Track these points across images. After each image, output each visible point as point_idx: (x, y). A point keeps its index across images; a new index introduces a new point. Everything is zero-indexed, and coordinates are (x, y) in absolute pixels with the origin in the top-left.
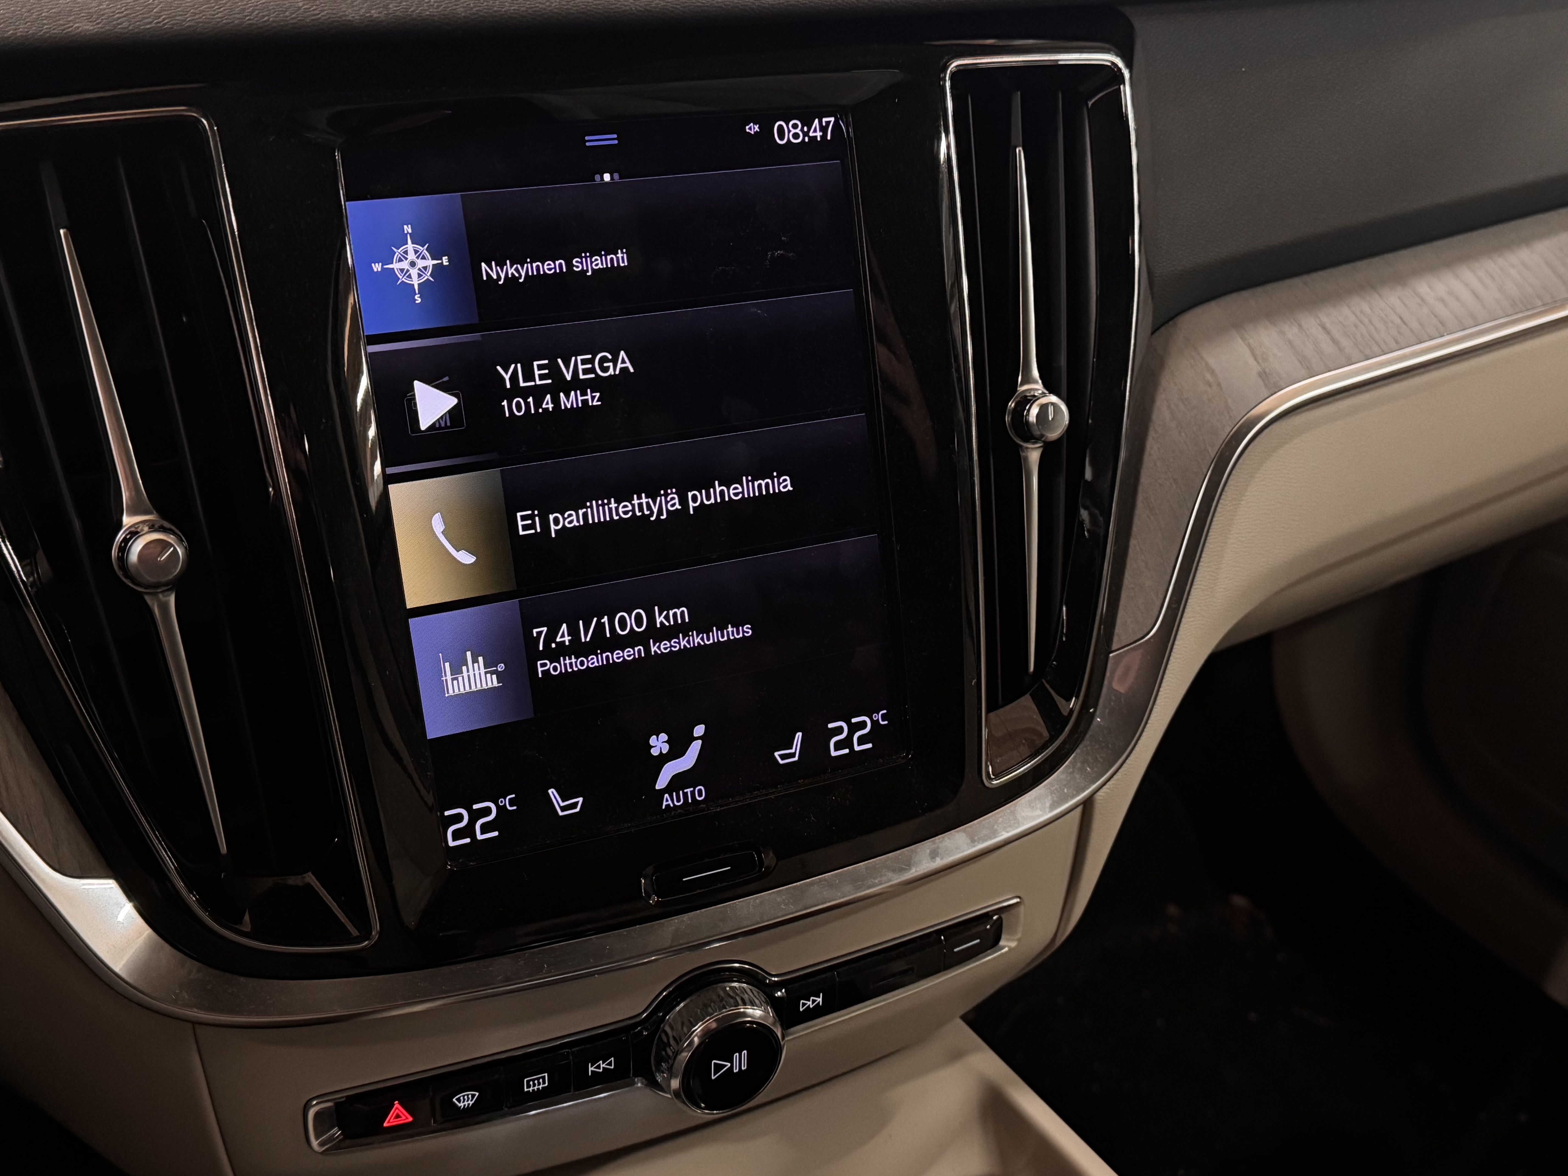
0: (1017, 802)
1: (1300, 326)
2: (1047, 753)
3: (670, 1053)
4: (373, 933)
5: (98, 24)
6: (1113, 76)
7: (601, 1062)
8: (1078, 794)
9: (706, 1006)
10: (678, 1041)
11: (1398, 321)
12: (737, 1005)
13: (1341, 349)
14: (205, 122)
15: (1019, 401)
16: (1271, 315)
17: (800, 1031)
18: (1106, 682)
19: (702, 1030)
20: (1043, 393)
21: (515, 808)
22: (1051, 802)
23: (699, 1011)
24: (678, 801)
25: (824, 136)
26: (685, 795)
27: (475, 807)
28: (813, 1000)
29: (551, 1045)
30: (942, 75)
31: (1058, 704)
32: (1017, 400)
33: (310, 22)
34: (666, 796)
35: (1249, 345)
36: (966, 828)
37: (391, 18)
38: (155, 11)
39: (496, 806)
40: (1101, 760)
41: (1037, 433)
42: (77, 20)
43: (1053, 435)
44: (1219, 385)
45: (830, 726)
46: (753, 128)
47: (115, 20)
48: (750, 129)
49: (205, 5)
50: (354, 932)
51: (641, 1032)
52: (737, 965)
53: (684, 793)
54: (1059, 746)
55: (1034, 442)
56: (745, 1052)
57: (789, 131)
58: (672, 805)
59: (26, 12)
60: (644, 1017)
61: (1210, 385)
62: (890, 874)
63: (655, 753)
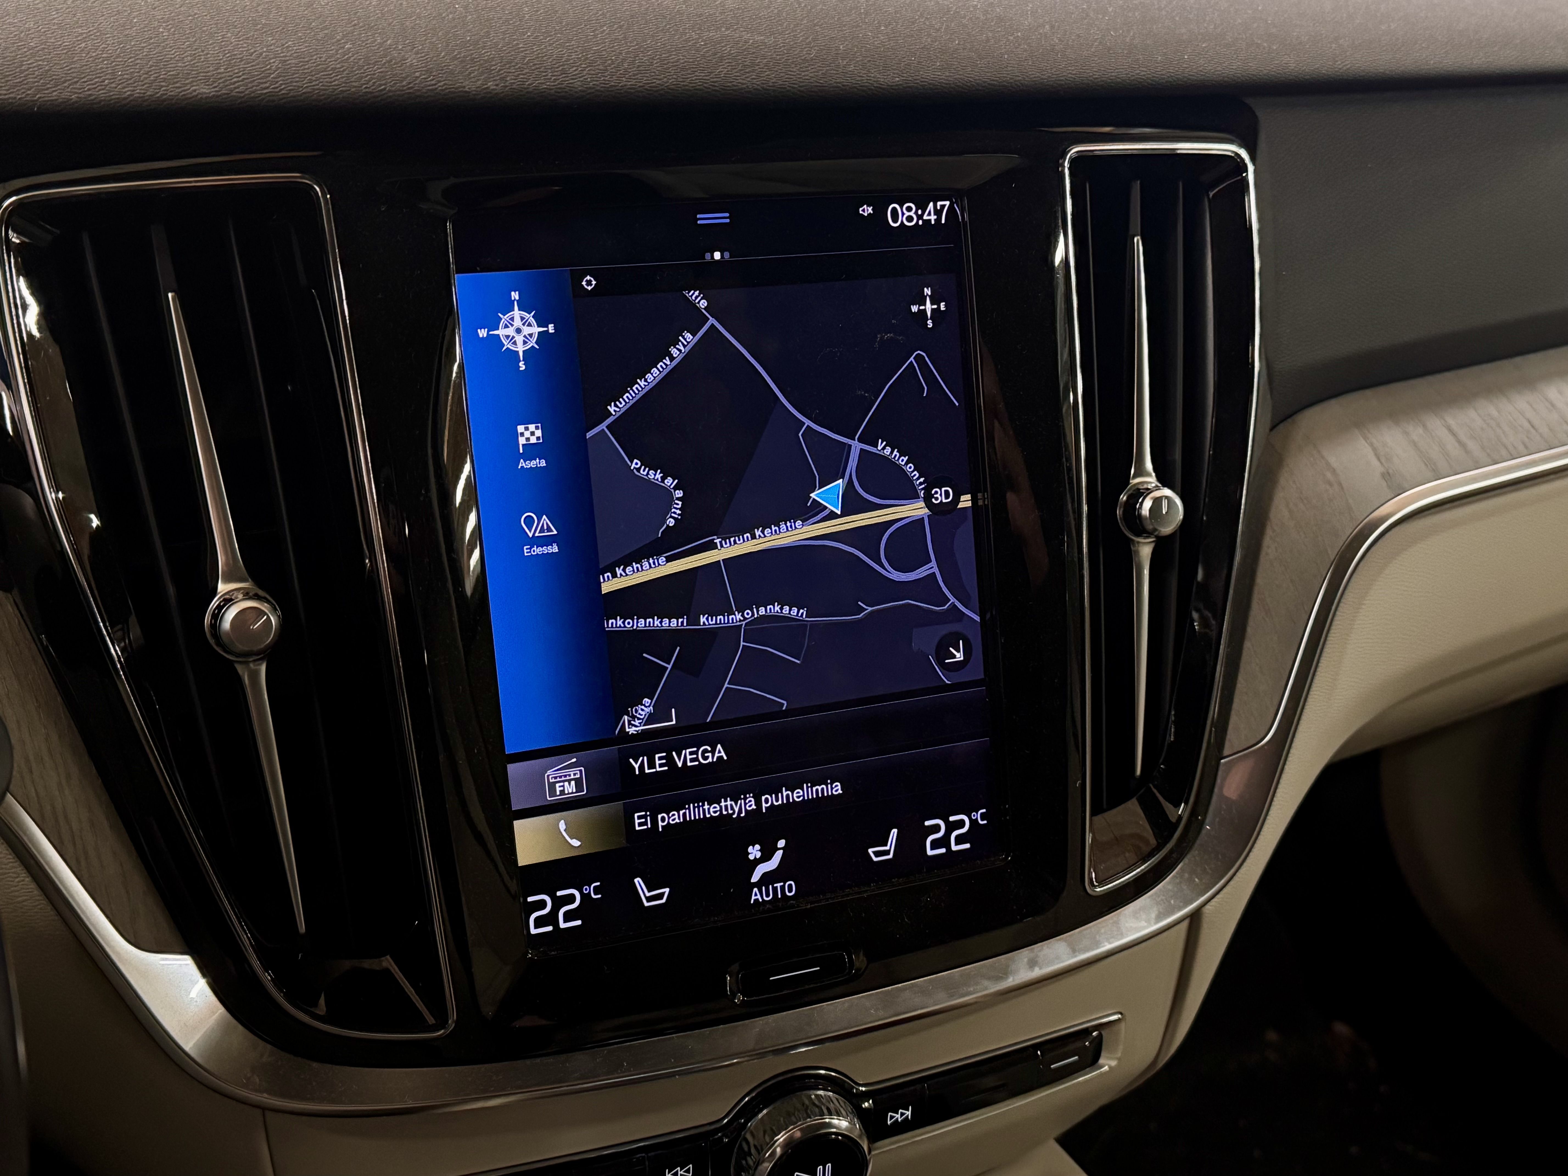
0: (1121, 912)
1: (1424, 426)
2: (1153, 862)
3: (751, 1163)
4: (450, 1022)
5: (215, 87)
6: (1236, 166)
7: (679, 1168)
8: (1185, 906)
9: (789, 1114)
10: (760, 1150)
11: (1526, 425)
12: (822, 1114)
13: (1467, 452)
14: (318, 189)
15: (1132, 494)
16: (1395, 415)
17: (888, 1145)
18: (1216, 790)
19: (784, 1140)
20: (1157, 486)
21: (599, 896)
22: (1157, 912)
23: (782, 1119)
24: (768, 896)
25: (938, 220)
26: (775, 889)
27: (559, 893)
28: (901, 1113)
29: (627, 1148)
30: (1061, 161)
31: (1166, 809)
32: (1130, 492)
33: (426, 93)
34: (755, 890)
35: (1371, 445)
36: (1067, 937)
37: (507, 91)
38: (272, 76)
39: (580, 893)
40: (1210, 872)
41: (1150, 527)
42: (195, 84)
43: (1167, 530)
44: (1340, 484)
45: (927, 823)
46: (867, 210)
47: (231, 84)
48: (863, 210)
49: (322, 72)
50: (431, 1020)
51: (721, 1138)
52: (822, 1072)
53: (773, 887)
54: (1166, 854)
55: (1147, 536)
56: (830, 1164)
57: (903, 214)
58: (761, 900)
59: (144, 74)
60: (726, 1123)
61: (1331, 485)
62: (986, 983)
63: (751, 857)
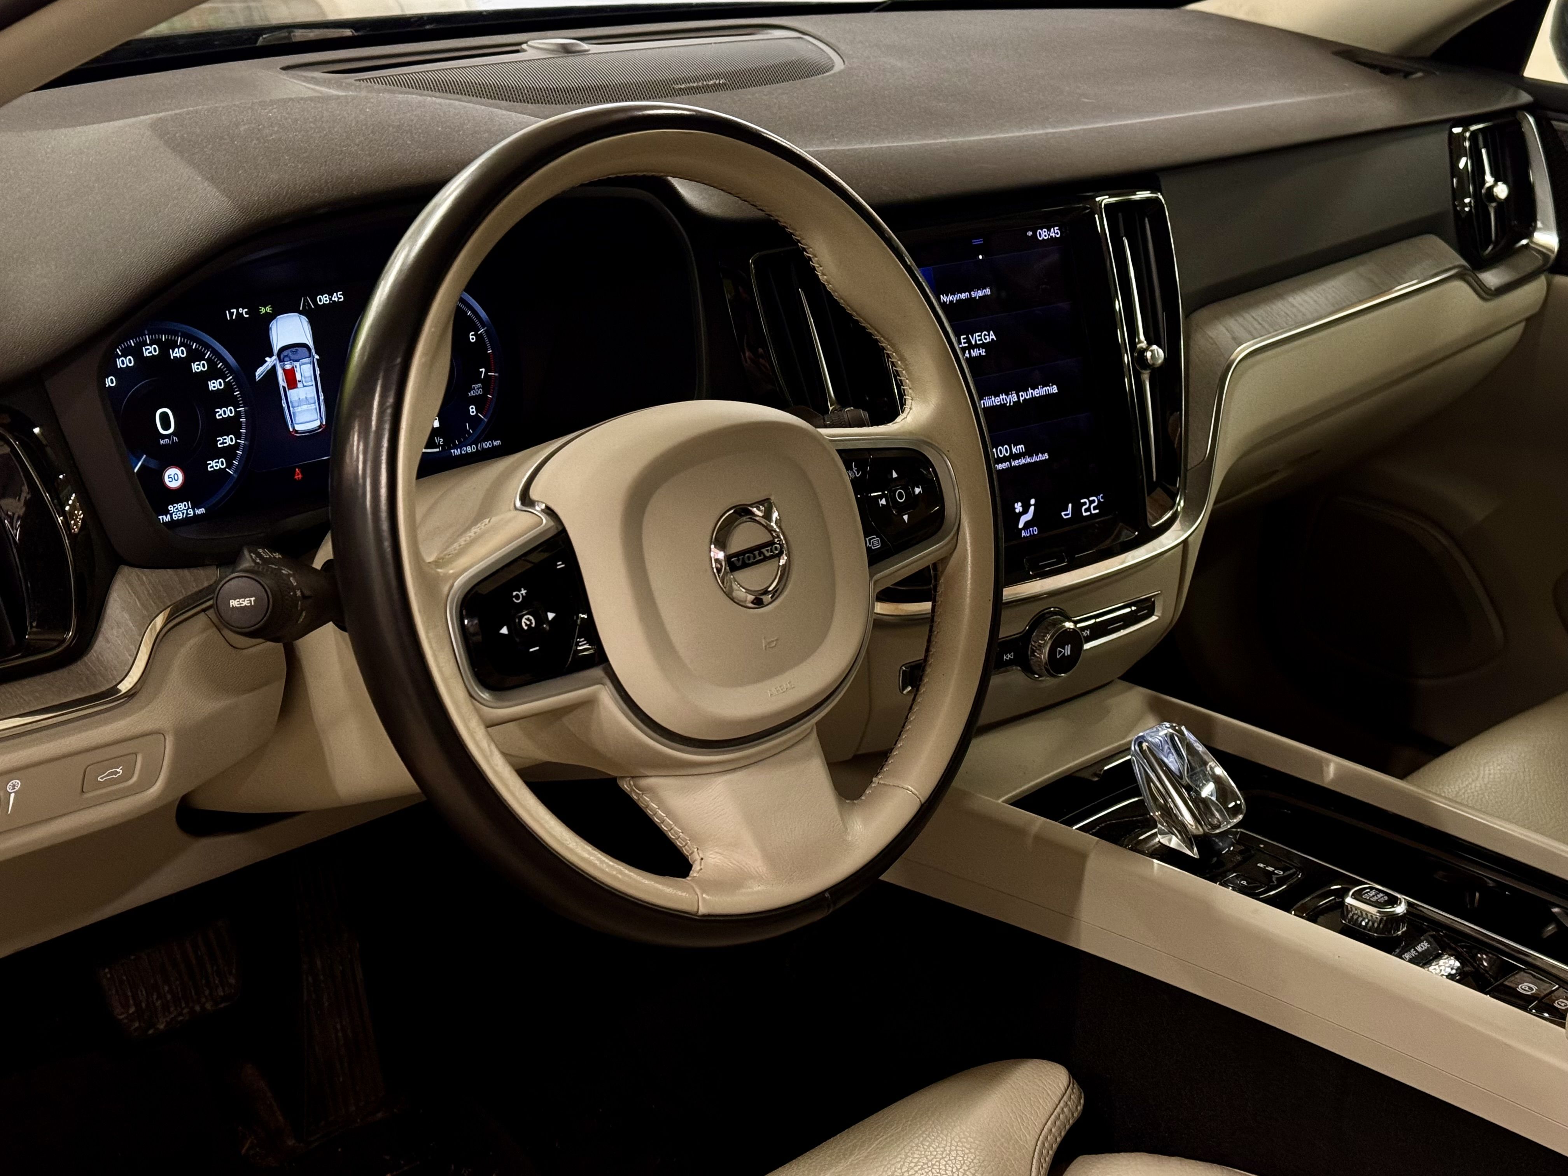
0: (1162, 537)
1: (1243, 317)
6: (1158, 201)
8: (1183, 534)
11: (1286, 314)
16: (1231, 313)
22: (1173, 538)
24: (1028, 534)
25: (1055, 235)
26: (1030, 531)
28: (1086, 632)
30: (1100, 207)
32: (1137, 350)
34: (1023, 531)
35: (1224, 326)
41: (1151, 364)
43: (1158, 364)
44: (1216, 344)
45: (1082, 501)
48: (1029, 234)
52: (1056, 609)
55: (1146, 369)
57: (1043, 234)
58: (1025, 537)
60: (1025, 632)
63: (1017, 511)
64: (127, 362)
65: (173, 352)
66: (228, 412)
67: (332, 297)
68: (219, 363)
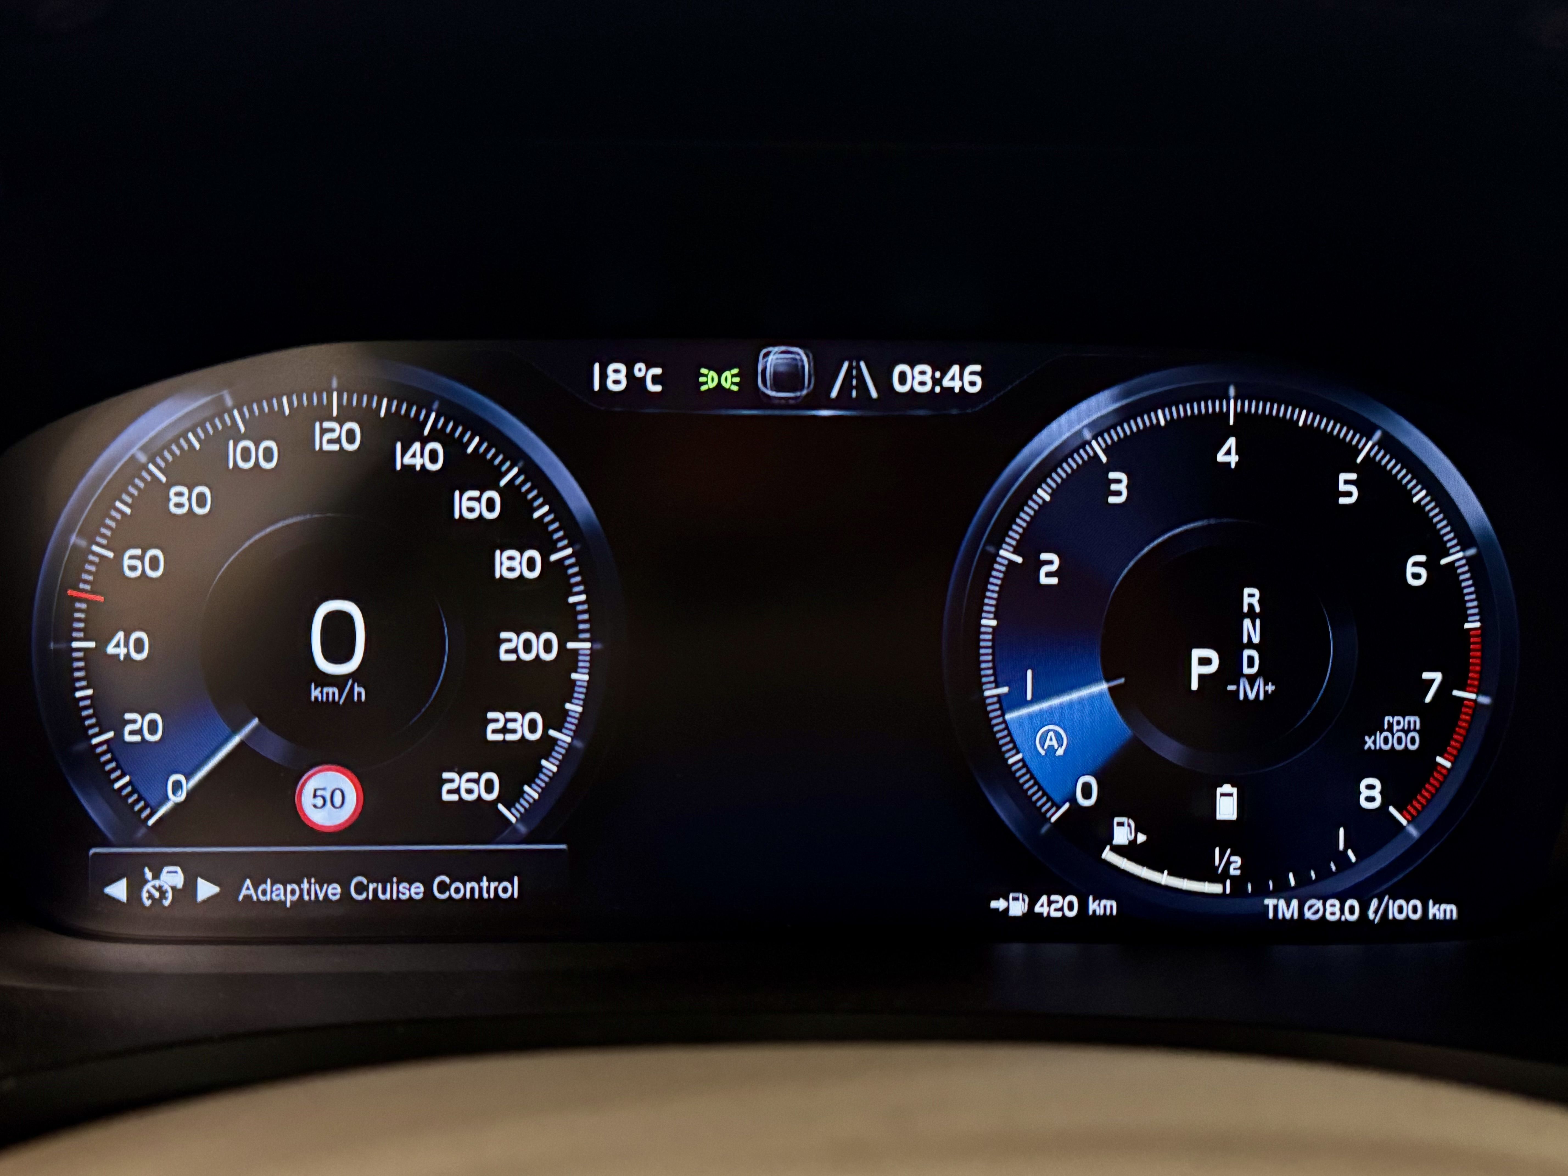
64: (257, 454)
65: (404, 453)
66: (538, 646)
67: (943, 375)
68: (541, 506)
